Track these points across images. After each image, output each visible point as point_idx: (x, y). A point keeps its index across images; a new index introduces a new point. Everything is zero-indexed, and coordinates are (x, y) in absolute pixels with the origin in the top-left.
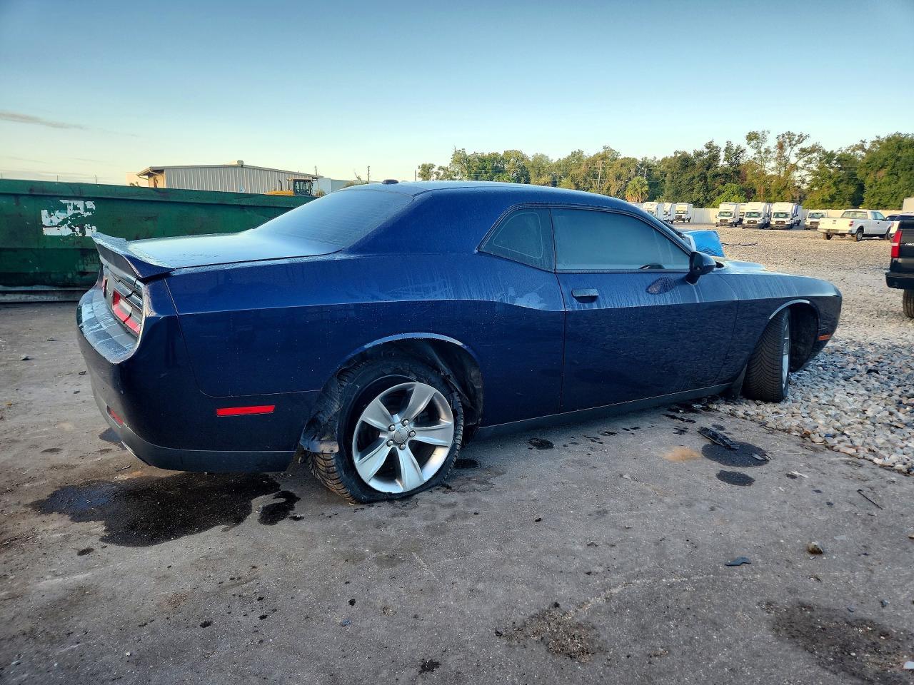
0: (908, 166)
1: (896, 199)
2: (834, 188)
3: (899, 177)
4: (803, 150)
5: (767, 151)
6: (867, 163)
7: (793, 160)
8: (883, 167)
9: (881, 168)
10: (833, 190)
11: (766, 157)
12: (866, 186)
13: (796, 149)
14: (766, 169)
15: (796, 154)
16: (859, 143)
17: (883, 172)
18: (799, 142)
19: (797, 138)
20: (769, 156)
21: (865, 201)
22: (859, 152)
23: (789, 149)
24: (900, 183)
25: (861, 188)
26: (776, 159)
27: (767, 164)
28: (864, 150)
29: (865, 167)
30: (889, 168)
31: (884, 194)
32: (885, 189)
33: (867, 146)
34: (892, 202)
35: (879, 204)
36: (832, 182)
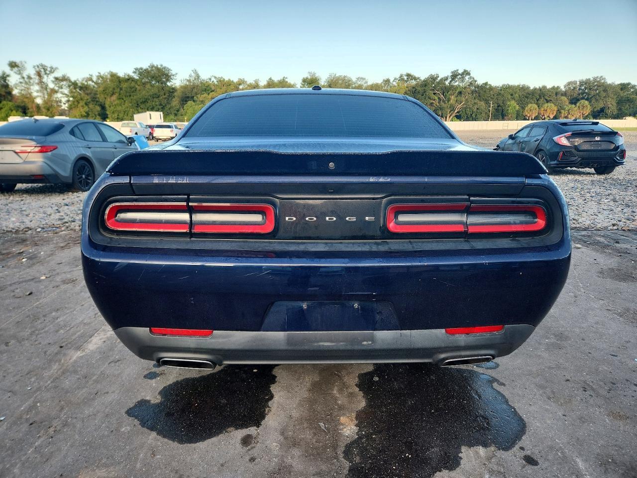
0: (128, 94)
1: (127, 115)
2: (87, 107)
3: (125, 101)
4: (56, 79)
5: (29, 77)
6: (104, 91)
7: (51, 85)
8: (113, 94)
9: (112, 94)
10: (86, 109)
11: (30, 82)
12: (107, 106)
13: (51, 77)
14: (32, 91)
15: (52, 81)
16: (88, 76)
17: (114, 97)
18: (51, 72)
19: (49, 69)
20: (32, 81)
21: (109, 116)
22: (90, 83)
23: (45, 76)
24: (126, 105)
25: (103, 107)
26: (38, 84)
27: (32, 87)
28: (93, 81)
29: (103, 93)
30: (117, 95)
31: (119, 112)
32: (119, 108)
33: (95, 79)
34: (126, 117)
35: (118, 118)
36: (84, 103)
